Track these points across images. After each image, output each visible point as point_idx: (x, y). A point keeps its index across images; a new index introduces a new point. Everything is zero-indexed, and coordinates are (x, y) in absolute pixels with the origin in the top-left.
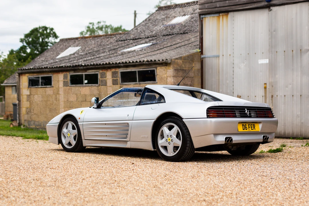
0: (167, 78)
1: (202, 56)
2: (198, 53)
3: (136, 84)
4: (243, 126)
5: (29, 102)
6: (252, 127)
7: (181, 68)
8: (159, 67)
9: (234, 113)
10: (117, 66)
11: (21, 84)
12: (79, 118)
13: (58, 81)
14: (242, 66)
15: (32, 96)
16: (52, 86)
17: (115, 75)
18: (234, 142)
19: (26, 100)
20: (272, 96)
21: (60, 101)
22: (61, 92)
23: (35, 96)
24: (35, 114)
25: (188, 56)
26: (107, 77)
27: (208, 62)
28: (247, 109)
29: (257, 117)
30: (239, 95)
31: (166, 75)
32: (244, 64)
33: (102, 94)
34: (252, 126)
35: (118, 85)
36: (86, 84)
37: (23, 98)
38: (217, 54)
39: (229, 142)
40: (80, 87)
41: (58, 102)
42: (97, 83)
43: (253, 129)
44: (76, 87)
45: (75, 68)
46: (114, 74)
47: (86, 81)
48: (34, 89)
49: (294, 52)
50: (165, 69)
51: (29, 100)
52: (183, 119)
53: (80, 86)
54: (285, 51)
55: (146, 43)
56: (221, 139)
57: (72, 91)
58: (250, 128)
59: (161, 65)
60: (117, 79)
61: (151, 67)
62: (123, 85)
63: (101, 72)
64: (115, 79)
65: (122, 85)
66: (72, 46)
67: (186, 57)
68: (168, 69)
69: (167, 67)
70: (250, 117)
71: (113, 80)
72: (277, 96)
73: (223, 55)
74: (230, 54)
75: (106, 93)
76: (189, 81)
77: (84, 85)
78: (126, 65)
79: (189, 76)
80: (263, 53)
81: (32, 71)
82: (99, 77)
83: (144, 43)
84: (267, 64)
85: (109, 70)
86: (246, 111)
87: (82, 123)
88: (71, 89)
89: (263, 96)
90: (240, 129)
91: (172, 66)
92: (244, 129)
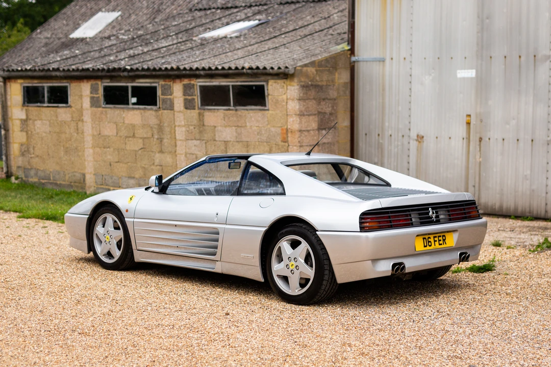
0: (287, 102)
1: (353, 59)
2: (346, 52)
3: (229, 110)
4: (425, 240)
5: (24, 134)
6: (440, 240)
7: (313, 83)
8: (272, 81)
9: (409, 217)
10: (193, 74)
11: (8, 97)
12: (127, 211)
13: (81, 97)
14: (427, 80)
15: (31, 121)
16: (68, 105)
17: (190, 90)
18: (407, 271)
19: (19, 129)
20: (481, 139)
21: (85, 134)
22: (87, 117)
23: (36, 122)
24: (38, 156)
25: (327, 60)
26: (175, 94)
27: (363, 71)
28: (433, 209)
29: (451, 220)
30: (419, 134)
31: (285, 97)
32: (431, 78)
33: (165, 125)
34: (441, 238)
35: (194, 109)
36: (134, 104)
37: (13, 125)
38: (382, 57)
39: (399, 271)
40: (122, 110)
41: (82, 136)
42: (156, 105)
43: (441, 244)
44: (116, 110)
45: (112, 73)
46: (187, 89)
47: (134, 100)
48: (33, 109)
49: (522, 58)
50: (283, 84)
51: (25, 130)
52: (317, 231)
53: (123, 108)
54: (505, 57)
55: (247, 18)
56: (384, 268)
57: (107, 117)
58: (437, 243)
59: (276, 77)
60: (194, 99)
61: (257, 79)
62: (204, 109)
63: (162, 84)
64: (190, 98)
65: (202, 111)
66: (104, 10)
67: (322, 61)
68: (290, 85)
69: (288, 82)
70: (438, 222)
71: (185, 100)
72: (489, 139)
73: (392, 59)
74: (405, 56)
75: (173, 123)
76: (328, 107)
77: (131, 106)
78: (210, 73)
79: (329, 98)
80: (465, 58)
81: (30, 73)
82: (159, 92)
83: (243, 20)
84: (472, 78)
85: (178, 81)
86: (431, 213)
87: (132, 220)
88: (106, 112)
89: (463, 139)
90: (420, 246)
91: (296, 80)
92: (425, 245)
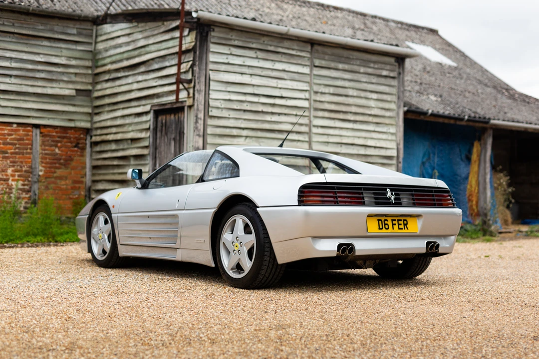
4: (380, 222)
6: (399, 225)
9: (361, 196)
12: (113, 207)
18: (357, 253)
28: (392, 190)
29: (415, 205)
34: (401, 222)
39: (347, 252)
43: (402, 229)
52: (258, 207)
56: (328, 247)
58: (396, 227)
70: (398, 204)
86: (389, 194)
87: (117, 215)
90: (373, 227)
92: (381, 227)
